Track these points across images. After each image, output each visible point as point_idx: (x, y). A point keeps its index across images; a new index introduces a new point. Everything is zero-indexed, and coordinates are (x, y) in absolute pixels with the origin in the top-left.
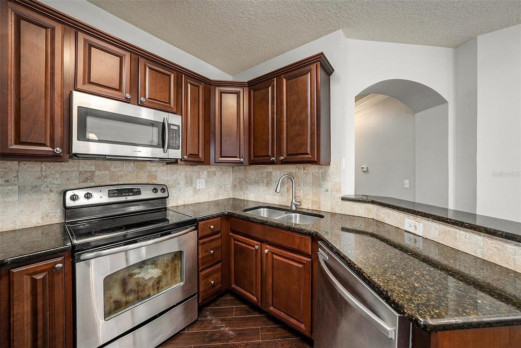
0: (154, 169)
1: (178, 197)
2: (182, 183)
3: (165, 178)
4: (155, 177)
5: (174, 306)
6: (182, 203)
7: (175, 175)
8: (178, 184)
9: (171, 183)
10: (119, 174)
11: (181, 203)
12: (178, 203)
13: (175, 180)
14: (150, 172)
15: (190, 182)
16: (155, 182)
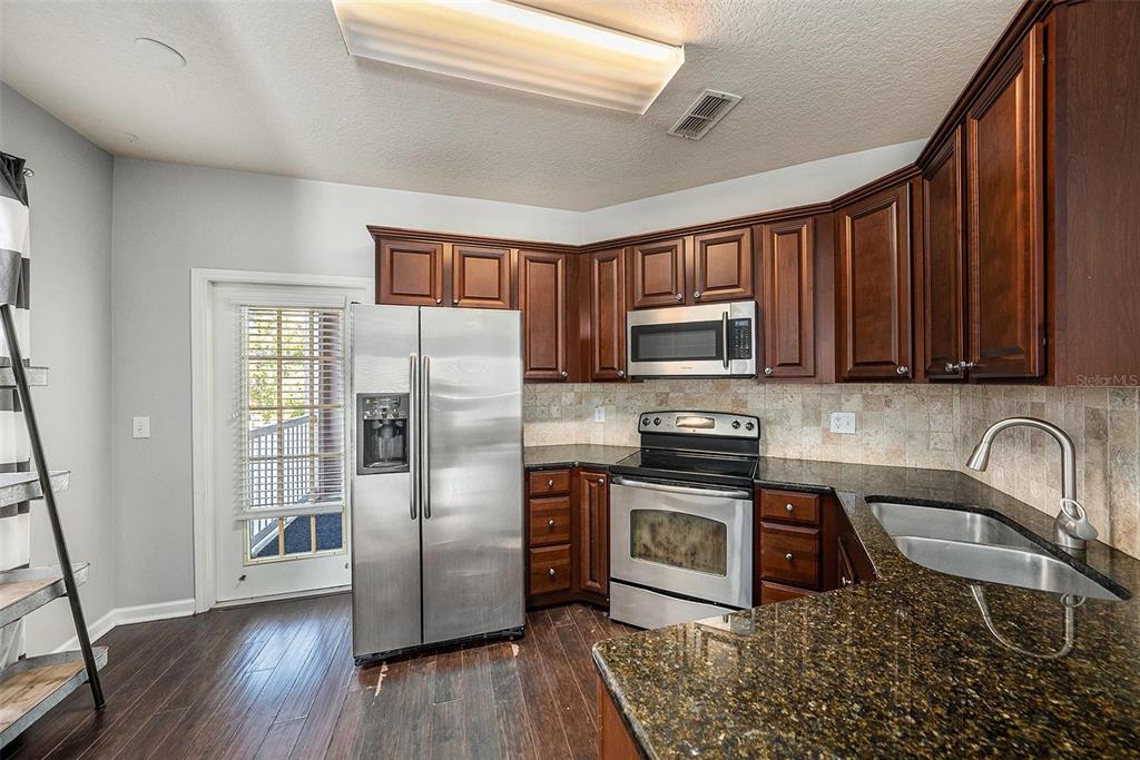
0: (742, 390)
1: (786, 443)
2: (796, 417)
3: (762, 405)
4: (745, 404)
5: (712, 603)
6: (796, 456)
7: (781, 402)
8: (788, 418)
9: (772, 414)
10: (694, 396)
11: (792, 454)
12: (785, 454)
13: (782, 411)
14: (736, 395)
15: (814, 416)
16: (744, 411)
